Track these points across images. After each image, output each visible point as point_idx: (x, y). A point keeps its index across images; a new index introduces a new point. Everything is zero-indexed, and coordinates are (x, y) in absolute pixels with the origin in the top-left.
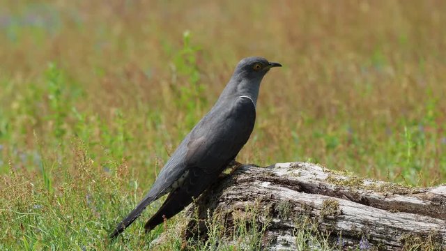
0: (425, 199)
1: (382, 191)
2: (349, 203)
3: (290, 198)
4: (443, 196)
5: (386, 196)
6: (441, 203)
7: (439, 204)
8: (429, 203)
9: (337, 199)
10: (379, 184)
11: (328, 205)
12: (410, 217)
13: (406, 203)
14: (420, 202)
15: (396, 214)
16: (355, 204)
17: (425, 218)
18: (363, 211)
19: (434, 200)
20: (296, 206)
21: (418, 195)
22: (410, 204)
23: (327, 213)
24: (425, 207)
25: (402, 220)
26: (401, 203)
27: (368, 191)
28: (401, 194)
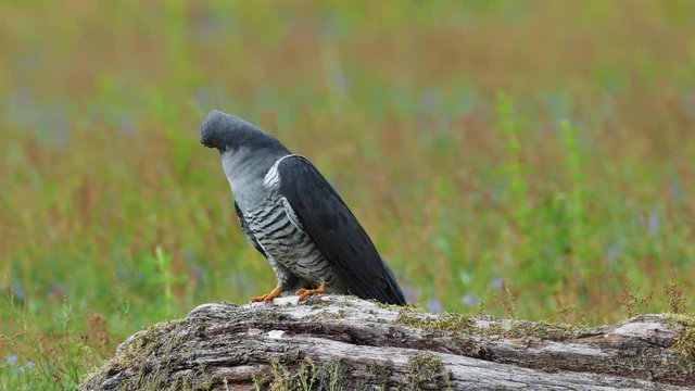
0: (605, 345)
1: (517, 335)
2: (461, 359)
3: (342, 355)
4: (640, 339)
5: (530, 345)
6: (638, 352)
7: (633, 353)
8: (614, 352)
9: (435, 353)
10: (507, 325)
11: (422, 364)
12: (585, 379)
13: (570, 355)
14: (596, 352)
15: (555, 376)
16: (472, 361)
17: (613, 378)
18: (492, 373)
19: (623, 347)
20: (355, 369)
21: (590, 340)
22: (576, 356)
23: (422, 378)
24: (606, 359)
25: (570, 385)
26: (560, 356)
27: (492, 337)
28: (555, 340)
